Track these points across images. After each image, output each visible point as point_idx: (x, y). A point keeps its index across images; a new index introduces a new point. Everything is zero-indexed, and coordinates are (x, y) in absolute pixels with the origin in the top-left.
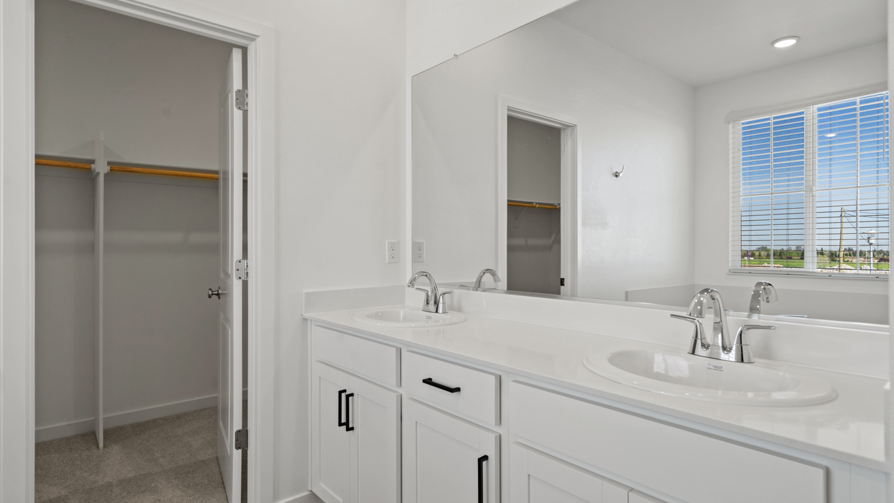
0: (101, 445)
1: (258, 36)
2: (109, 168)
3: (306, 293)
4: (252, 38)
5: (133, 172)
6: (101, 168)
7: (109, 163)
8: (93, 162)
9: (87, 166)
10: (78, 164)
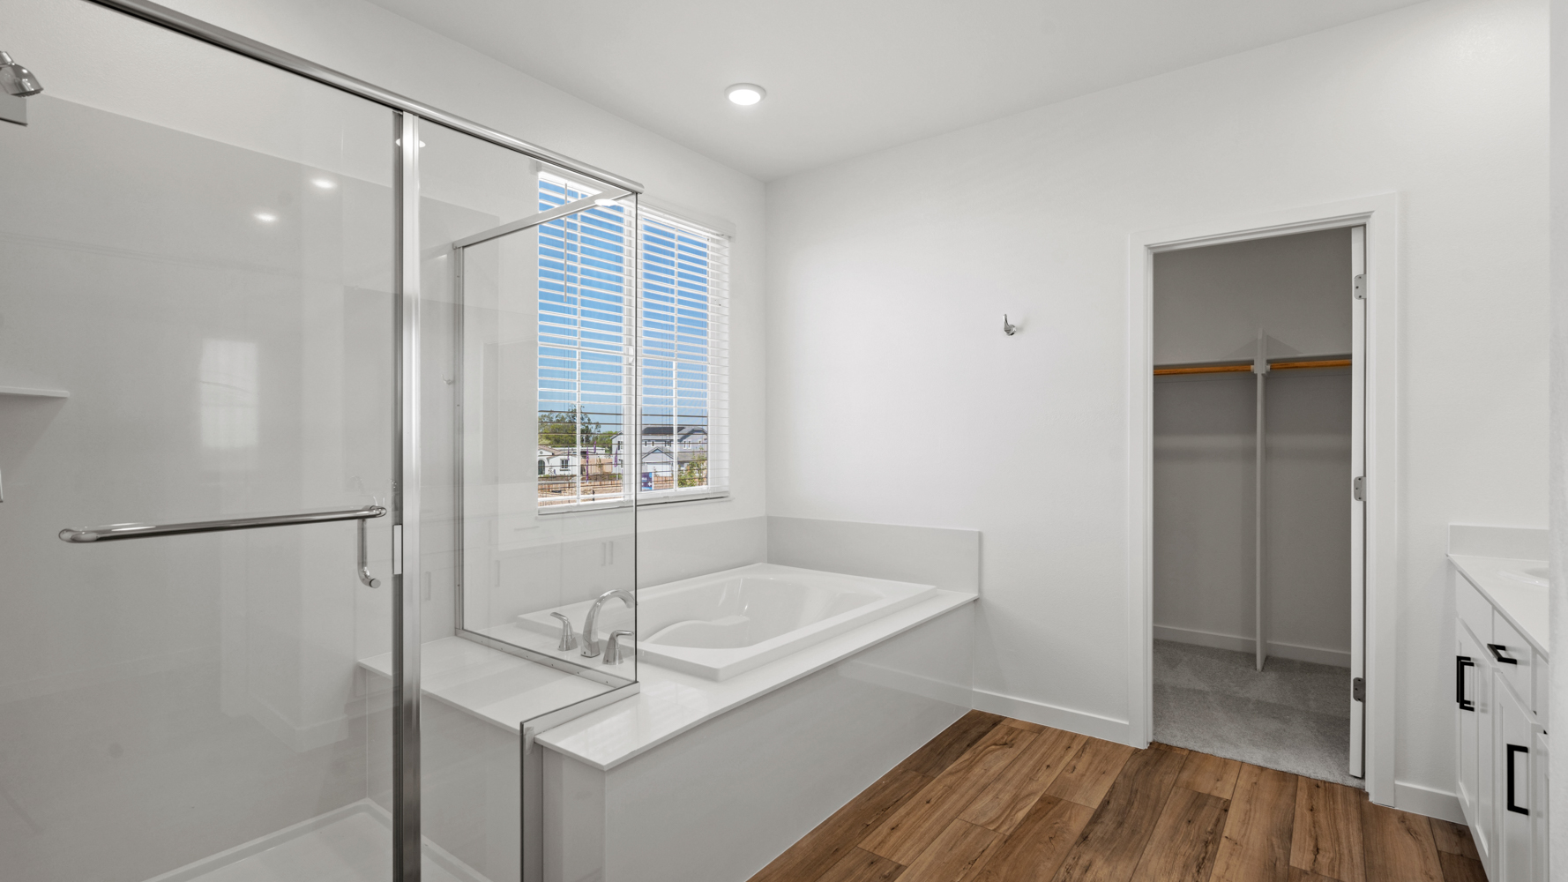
0: (1259, 666)
1: (1373, 212)
2: (1269, 367)
3: (1452, 527)
4: (1367, 215)
5: (1297, 367)
6: (1260, 369)
7: (1269, 362)
8: (1252, 363)
9: (1246, 368)
10: (1237, 368)
